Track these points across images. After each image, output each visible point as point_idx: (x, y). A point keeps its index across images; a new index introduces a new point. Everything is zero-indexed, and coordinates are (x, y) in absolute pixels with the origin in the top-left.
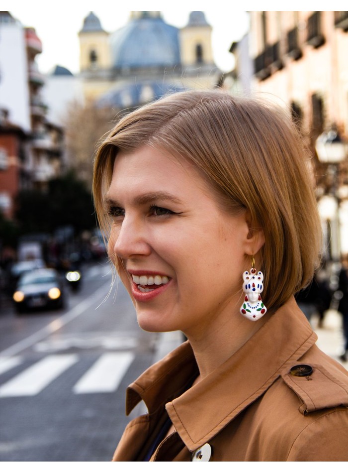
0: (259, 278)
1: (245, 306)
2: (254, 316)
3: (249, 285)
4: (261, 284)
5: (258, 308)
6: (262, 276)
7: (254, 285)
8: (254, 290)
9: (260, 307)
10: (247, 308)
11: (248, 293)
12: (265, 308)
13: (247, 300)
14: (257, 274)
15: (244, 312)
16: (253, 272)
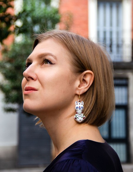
0: (82, 104)
1: (76, 116)
2: (80, 120)
3: (78, 107)
4: (83, 106)
5: (82, 117)
6: (83, 103)
7: (80, 107)
8: (80, 109)
9: (83, 116)
10: (77, 117)
11: (77, 110)
12: (84, 116)
13: (77, 113)
14: (81, 102)
15: (76, 118)
16: (80, 101)
